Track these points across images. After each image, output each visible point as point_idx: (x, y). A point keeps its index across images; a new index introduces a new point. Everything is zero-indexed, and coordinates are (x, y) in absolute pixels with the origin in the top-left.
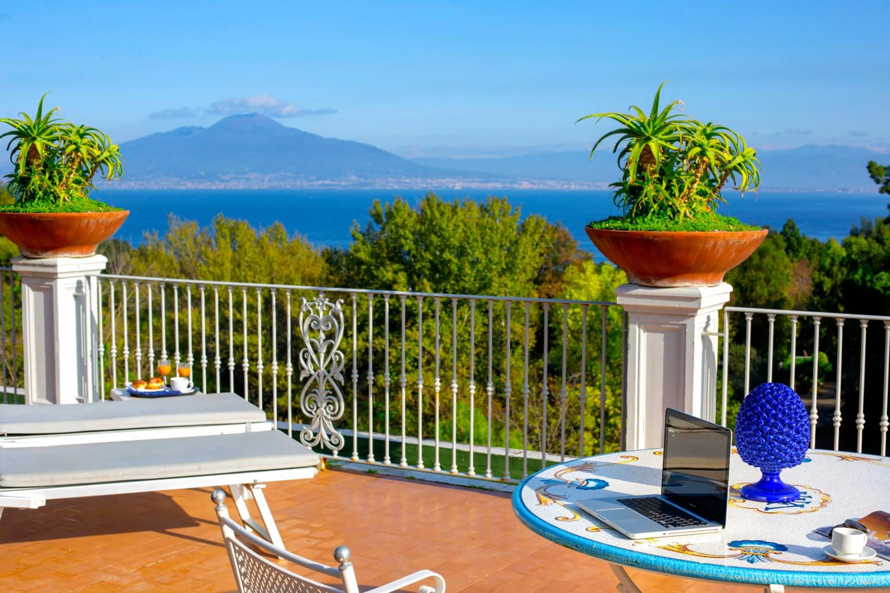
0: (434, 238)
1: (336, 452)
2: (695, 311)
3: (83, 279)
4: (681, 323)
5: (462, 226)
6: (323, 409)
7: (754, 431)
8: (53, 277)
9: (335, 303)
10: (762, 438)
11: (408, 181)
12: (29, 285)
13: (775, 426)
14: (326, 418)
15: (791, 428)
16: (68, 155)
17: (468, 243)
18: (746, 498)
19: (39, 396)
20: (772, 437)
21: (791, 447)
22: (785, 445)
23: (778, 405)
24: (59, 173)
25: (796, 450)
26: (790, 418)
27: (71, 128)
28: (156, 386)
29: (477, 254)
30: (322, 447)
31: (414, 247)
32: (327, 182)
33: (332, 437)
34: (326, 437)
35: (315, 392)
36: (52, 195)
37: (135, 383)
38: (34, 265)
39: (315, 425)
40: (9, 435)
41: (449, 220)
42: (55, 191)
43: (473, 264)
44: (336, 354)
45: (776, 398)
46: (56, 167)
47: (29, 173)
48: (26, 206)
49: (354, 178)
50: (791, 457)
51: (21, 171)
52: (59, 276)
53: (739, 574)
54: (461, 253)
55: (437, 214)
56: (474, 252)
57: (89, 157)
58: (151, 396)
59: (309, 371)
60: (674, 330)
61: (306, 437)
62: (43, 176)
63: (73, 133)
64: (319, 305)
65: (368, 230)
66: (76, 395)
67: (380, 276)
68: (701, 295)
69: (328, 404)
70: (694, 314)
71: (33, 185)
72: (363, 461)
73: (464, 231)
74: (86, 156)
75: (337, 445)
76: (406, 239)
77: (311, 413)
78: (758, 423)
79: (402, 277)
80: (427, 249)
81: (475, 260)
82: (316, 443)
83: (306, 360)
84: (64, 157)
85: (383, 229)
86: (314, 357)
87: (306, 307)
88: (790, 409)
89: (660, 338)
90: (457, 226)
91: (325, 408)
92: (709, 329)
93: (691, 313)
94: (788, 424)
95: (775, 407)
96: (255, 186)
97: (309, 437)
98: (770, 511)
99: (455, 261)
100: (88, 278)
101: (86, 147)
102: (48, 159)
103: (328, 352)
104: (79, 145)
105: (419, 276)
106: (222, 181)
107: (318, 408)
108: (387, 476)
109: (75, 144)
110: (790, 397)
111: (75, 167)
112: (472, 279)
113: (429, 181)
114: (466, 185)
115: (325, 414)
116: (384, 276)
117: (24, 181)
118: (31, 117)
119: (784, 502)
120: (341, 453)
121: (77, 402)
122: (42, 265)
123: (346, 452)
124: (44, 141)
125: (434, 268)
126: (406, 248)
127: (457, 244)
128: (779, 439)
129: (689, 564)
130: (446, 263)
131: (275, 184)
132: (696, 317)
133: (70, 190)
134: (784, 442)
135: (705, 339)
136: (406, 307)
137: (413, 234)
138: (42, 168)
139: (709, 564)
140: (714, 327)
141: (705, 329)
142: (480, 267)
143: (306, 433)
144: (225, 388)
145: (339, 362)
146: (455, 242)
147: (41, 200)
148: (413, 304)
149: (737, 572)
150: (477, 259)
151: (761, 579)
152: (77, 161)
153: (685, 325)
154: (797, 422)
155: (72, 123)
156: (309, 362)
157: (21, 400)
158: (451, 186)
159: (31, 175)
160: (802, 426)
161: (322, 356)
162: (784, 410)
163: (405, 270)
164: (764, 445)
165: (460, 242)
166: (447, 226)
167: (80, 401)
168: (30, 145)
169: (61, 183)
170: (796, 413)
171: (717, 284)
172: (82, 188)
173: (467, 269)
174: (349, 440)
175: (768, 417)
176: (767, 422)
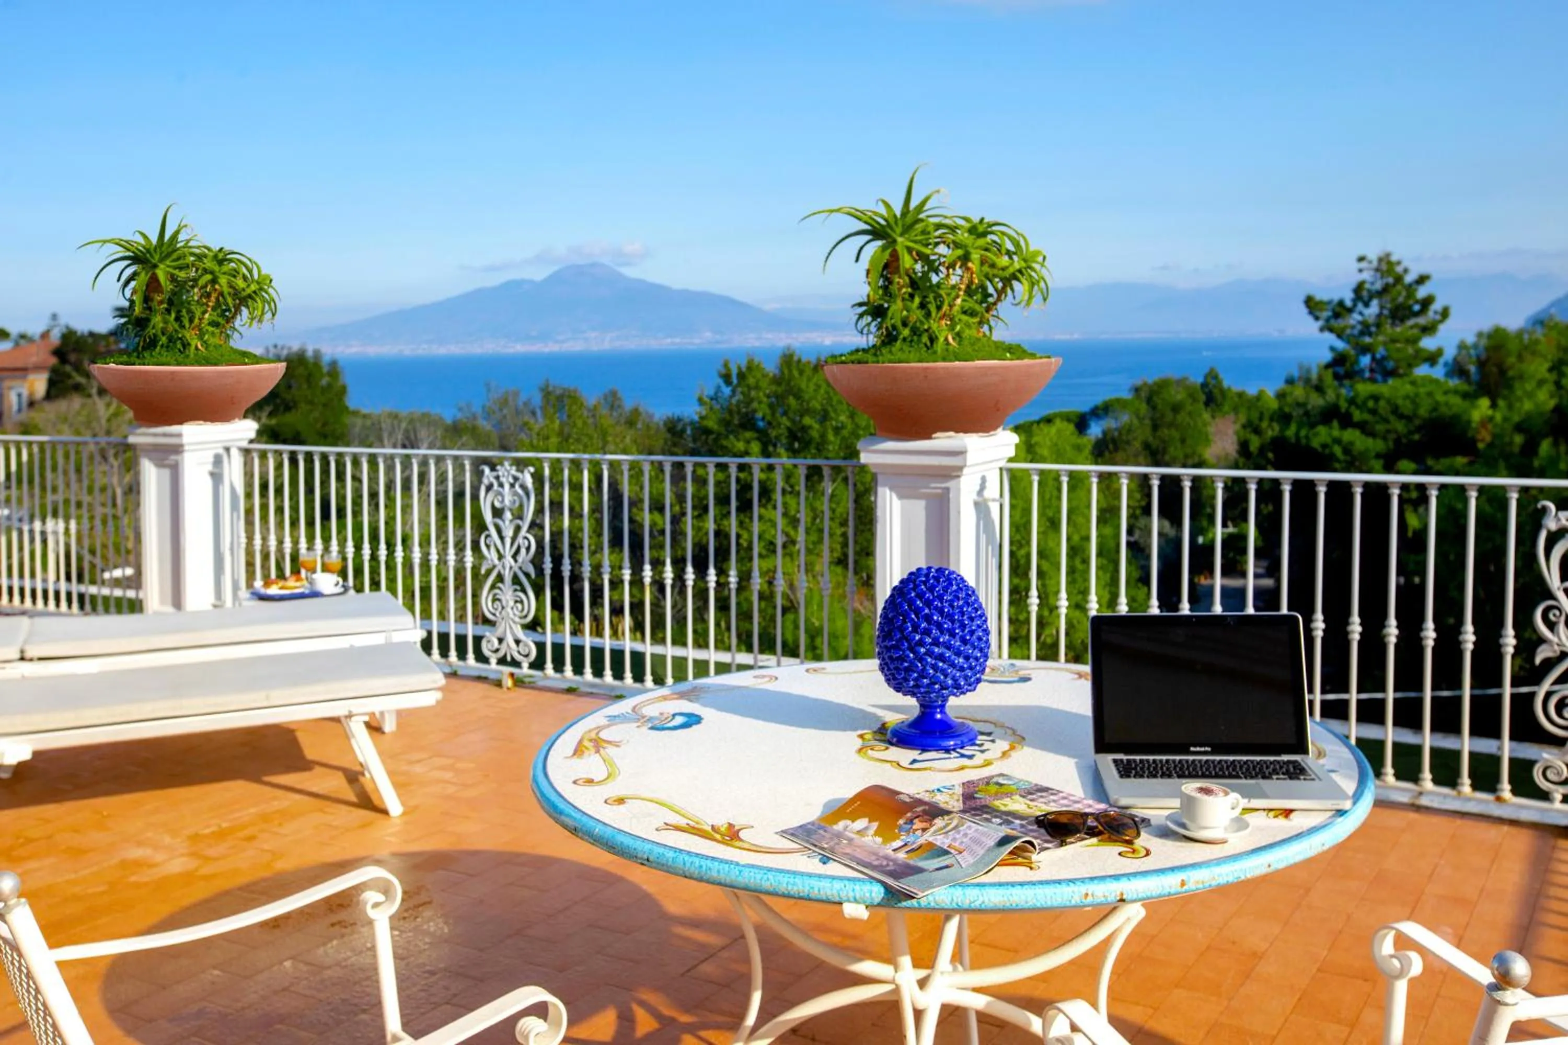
0: (792, 401)
1: (525, 665)
2: (961, 468)
3: (221, 451)
4: (943, 485)
5: (824, 386)
6: (509, 610)
7: (897, 641)
8: (178, 449)
9: (522, 472)
10: (908, 652)
11: (770, 336)
12: (150, 459)
13: (927, 632)
14: (514, 622)
15: (953, 635)
16: (202, 288)
17: (832, 406)
18: (892, 744)
19: (162, 602)
20: (923, 650)
21: (953, 665)
22: (944, 662)
23: (933, 601)
24: (190, 311)
25: (962, 669)
26: (953, 622)
27: (206, 251)
28: (294, 585)
29: (843, 418)
30: (509, 659)
31: (768, 411)
32: (677, 340)
33: (521, 645)
34: (513, 645)
35: (500, 588)
36: (179, 342)
37: (267, 582)
38: (155, 435)
39: (499, 631)
40: (40, 659)
41: (809, 380)
42: (184, 336)
43: (837, 430)
44: (526, 538)
45: (931, 589)
46: (186, 305)
47: (148, 312)
48: (144, 357)
49: (708, 335)
50: (955, 679)
51: (138, 310)
52: (186, 448)
53: (794, 884)
54: (824, 417)
55: (796, 373)
56: (838, 415)
57: (231, 290)
58: (281, 598)
59: (492, 560)
60: (937, 495)
61: (490, 646)
62: (167, 317)
63: (209, 258)
64: (503, 476)
65: (716, 393)
66: (211, 599)
67: (730, 446)
68: (965, 447)
69: (516, 602)
70: (959, 473)
71: (153, 328)
72: (558, 675)
73: (827, 393)
74: (226, 290)
75: (527, 656)
76: (760, 402)
77: (494, 615)
78: (902, 629)
79: (755, 447)
80: (785, 413)
81: (840, 425)
82: (501, 654)
83: (488, 546)
84: (196, 290)
85: (734, 392)
86: (498, 542)
87: (489, 479)
88: (952, 606)
89: (919, 507)
90: (818, 386)
91: (512, 608)
92: (987, 494)
93: (953, 473)
94: (948, 630)
95: (928, 603)
96: (595, 347)
97: (493, 646)
98: (916, 766)
99: (816, 426)
100: (227, 450)
101: (226, 276)
102: (174, 293)
103: (514, 539)
104: (218, 274)
105: (775, 446)
106: (557, 342)
107: (503, 608)
108: (591, 694)
109: (212, 273)
110: (955, 587)
111: (211, 304)
112: (837, 447)
113: (794, 335)
114: (838, 339)
115: (511, 615)
116: (734, 446)
117: (141, 323)
118: (150, 237)
119: (947, 751)
120: (532, 666)
121: (211, 608)
122: (165, 435)
123: (538, 664)
124: (168, 269)
125: (793, 435)
126: (759, 415)
127: (818, 407)
128: (933, 652)
129: (722, 866)
130: (805, 429)
131: (618, 344)
132: (963, 479)
133: (204, 335)
134: (941, 657)
135: (981, 507)
136: (760, 482)
137: (768, 396)
138: (165, 306)
139: (753, 866)
140: (993, 491)
141: (980, 492)
142: (845, 433)
143: (489, 641)
144: (375, 585)
145: (528, 549)
146: (816, 405)
147: (164, 349)
148: (768, 479)
149: (792, 880)
150: (842, 423)
151: (829, 893)
152: (214, 296)
153: (948, 489)
154: (963, 626)
155: (208, 245)
156: (493, 549)
157: (135, 606)
158: (819, 340)
159: (150, 315)
160: (972, 633)
161: (508, 541)
162: (943, 607)
163: (758, 439)
164: (911, 662)
165: (822, 405)
166: (807, 387)
167: (215, 606)
168: (149, 275)
169: (193, 325)
170: (962, 613)
171: (992, 433)
172: (221, 332)
173: (831, 437)
174: (541, 647)
175: (918, 618)
176: (916, 628)
